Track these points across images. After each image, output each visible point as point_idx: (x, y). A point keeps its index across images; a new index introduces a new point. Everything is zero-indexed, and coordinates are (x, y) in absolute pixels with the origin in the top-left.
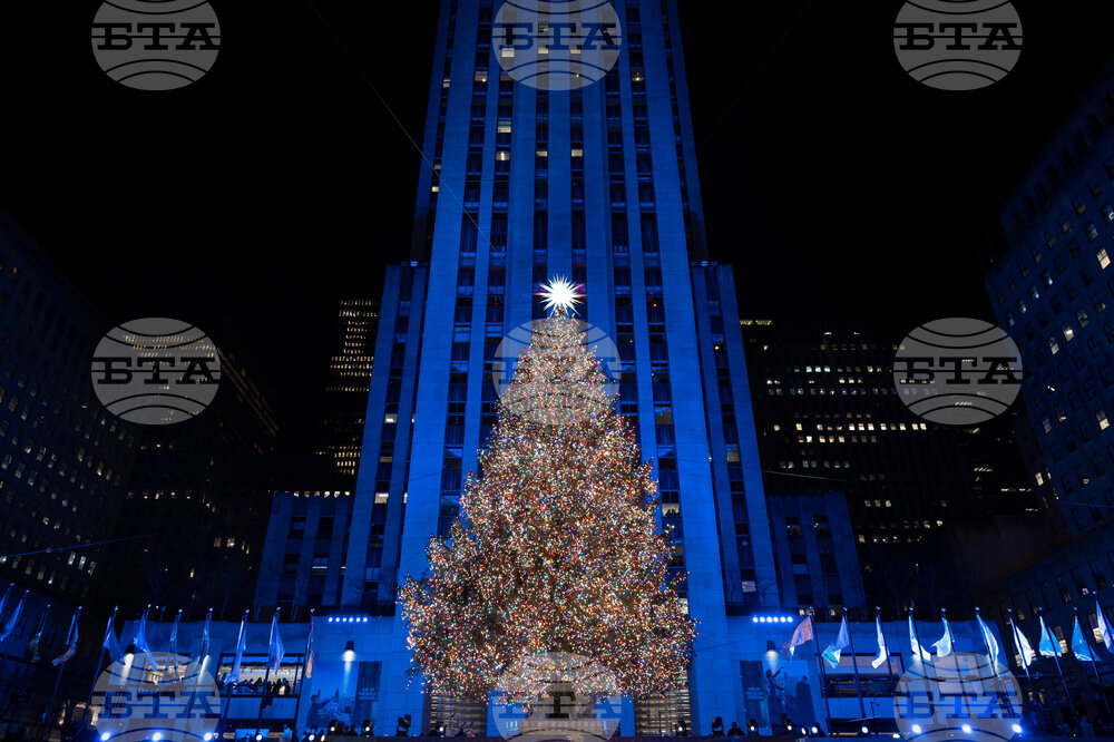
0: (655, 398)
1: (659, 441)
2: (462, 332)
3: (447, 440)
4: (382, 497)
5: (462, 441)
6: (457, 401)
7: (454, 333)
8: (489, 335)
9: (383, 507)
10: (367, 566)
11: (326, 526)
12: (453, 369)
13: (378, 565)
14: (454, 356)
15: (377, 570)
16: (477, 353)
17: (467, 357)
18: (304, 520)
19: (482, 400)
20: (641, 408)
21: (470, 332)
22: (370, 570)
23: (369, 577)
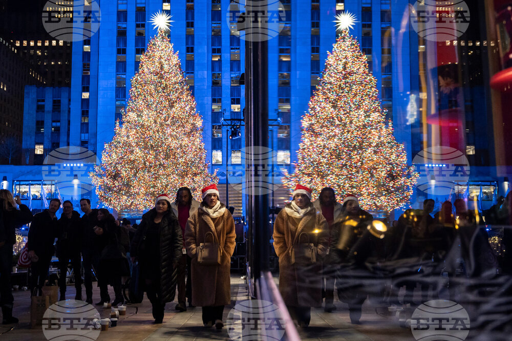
0: (231, 45)
1: (232, 70)
2: (122, 4)
3: (117, 70)
4: (86, 95)
5: (125, 71)
6: (121, 47)
7: (118, 4)
8: (138, 6)
9: (87, 100)
10: (81, 133)
11: (57, 104)
12: (119, 27)
13: (87, 132)
14: (119, 20)
15: (87, 135)
16: (132, 17)
17: (126, 20)
18: (43, 101)
19: (135, 46)
20: (223, 50)
21: (127, 4)
22: (83, 135)
23: (83, 138)
